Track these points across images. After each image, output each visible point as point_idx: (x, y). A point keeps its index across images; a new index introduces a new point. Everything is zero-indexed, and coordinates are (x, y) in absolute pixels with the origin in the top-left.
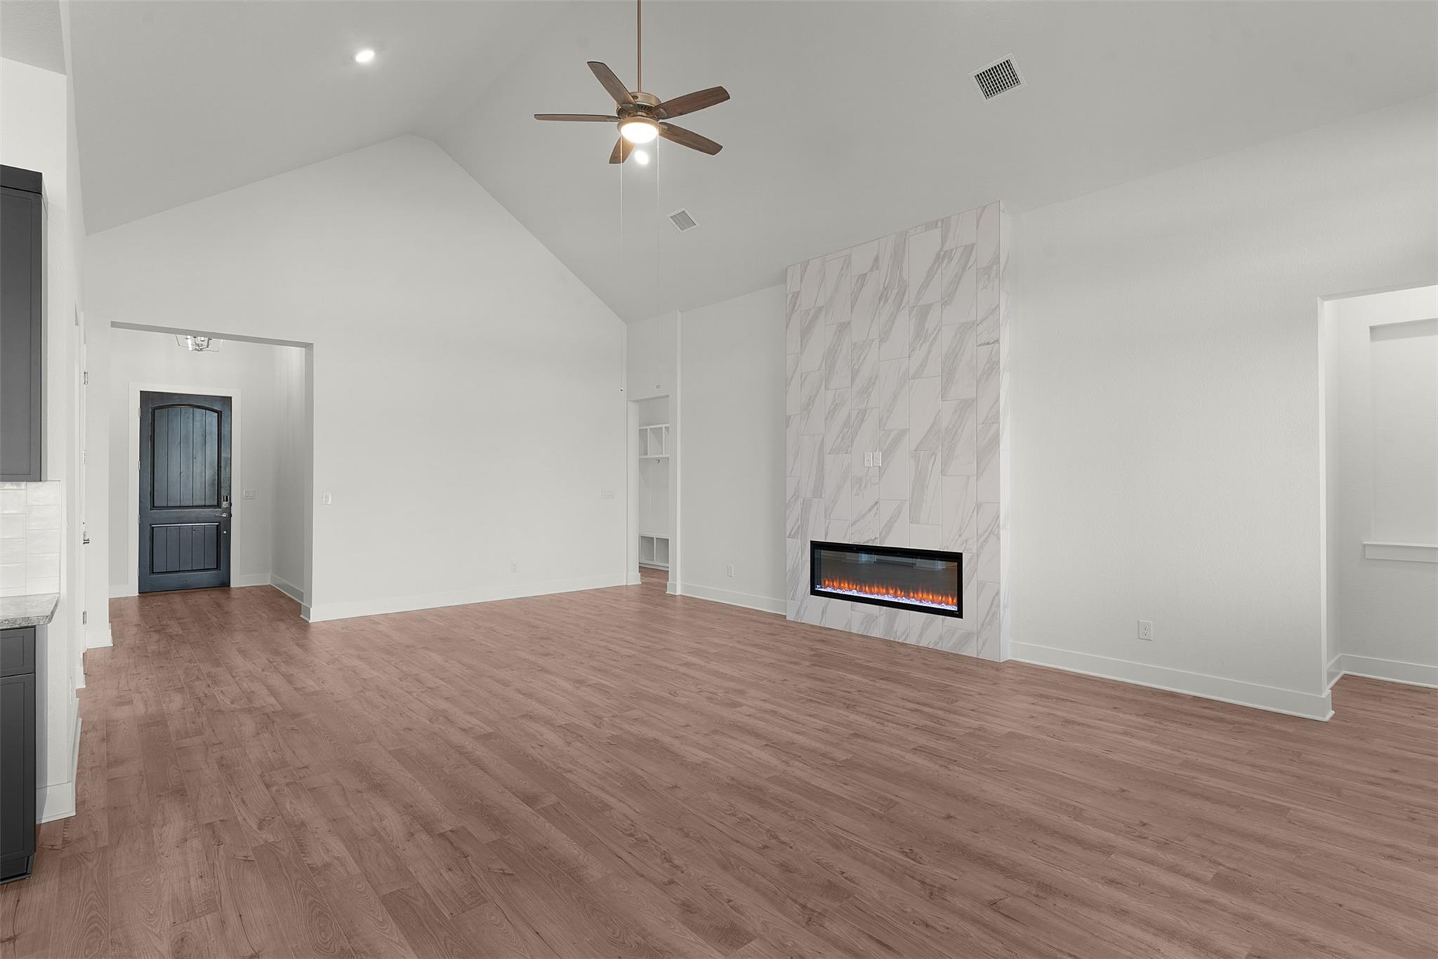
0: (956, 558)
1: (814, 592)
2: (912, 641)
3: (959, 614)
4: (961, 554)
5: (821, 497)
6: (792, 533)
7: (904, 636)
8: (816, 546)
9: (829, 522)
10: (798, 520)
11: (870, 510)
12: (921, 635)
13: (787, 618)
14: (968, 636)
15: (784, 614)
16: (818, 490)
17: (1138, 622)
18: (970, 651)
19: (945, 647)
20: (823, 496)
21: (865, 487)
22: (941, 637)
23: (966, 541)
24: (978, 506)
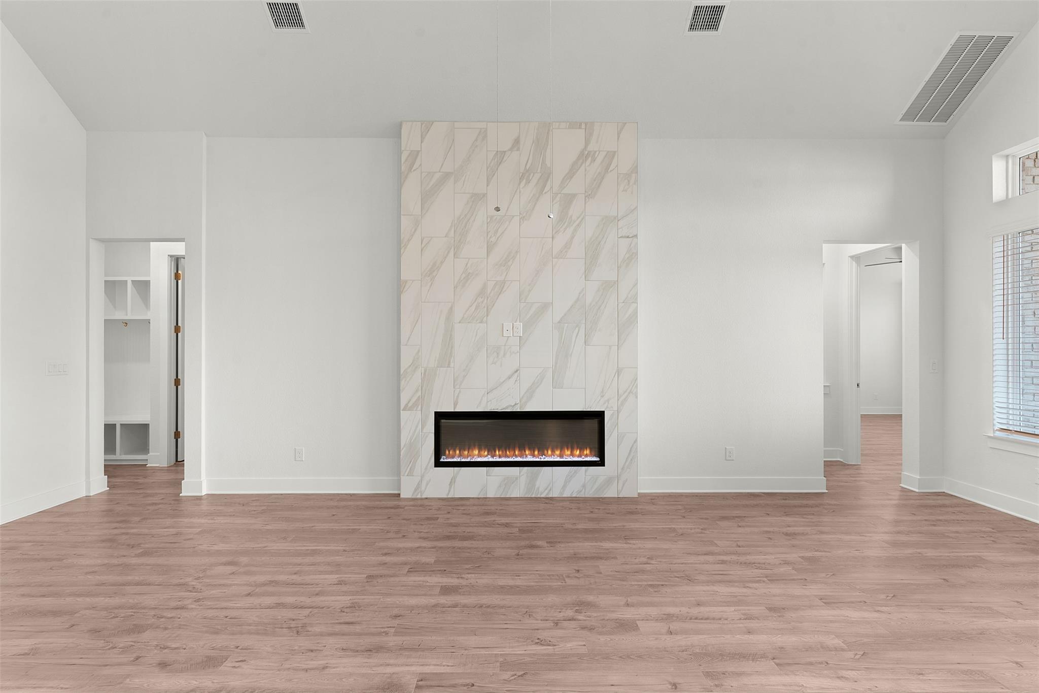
0: (599, 416)
1: (438, 464)
2: (555, 494)
3: (601, 463)
4: (603, 412)
5: (449, 366)
6: (410, 405)
7: (547, 491)
8: (439, 416)
9: (460, 392)
10: (417, 391)
11: (509, 378)
12: (564, 487)
13: (402, 496)
14: (609, 481)
15: (396, 492)
16: (446, 359)
17: (726, 448)
18: (611, 493)
19: (589, 493)
20: (452, 365)
21: (504, 355)
22: (584, 486)
23: (608, 400)
24: (619, 372)
